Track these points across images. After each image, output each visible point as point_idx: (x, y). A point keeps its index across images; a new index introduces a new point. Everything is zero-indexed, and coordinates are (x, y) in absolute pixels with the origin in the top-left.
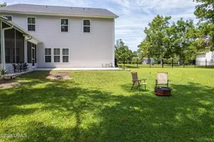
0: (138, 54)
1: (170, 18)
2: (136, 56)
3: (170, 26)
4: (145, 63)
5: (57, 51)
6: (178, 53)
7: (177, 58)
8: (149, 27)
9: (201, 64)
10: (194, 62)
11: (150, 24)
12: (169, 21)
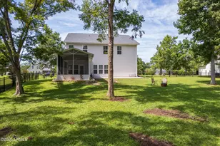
0: (151, 65)
1: (177, 38)
2: (149, 67)
3: (177, 44)
4: (157, 74)
5: (101, 66)
6: (184, 66)
7: (183, 70)
8: (160, 45)
9: (203, 75)
10: (197, 73)
11: (161, 43)
12: (176, 40)
